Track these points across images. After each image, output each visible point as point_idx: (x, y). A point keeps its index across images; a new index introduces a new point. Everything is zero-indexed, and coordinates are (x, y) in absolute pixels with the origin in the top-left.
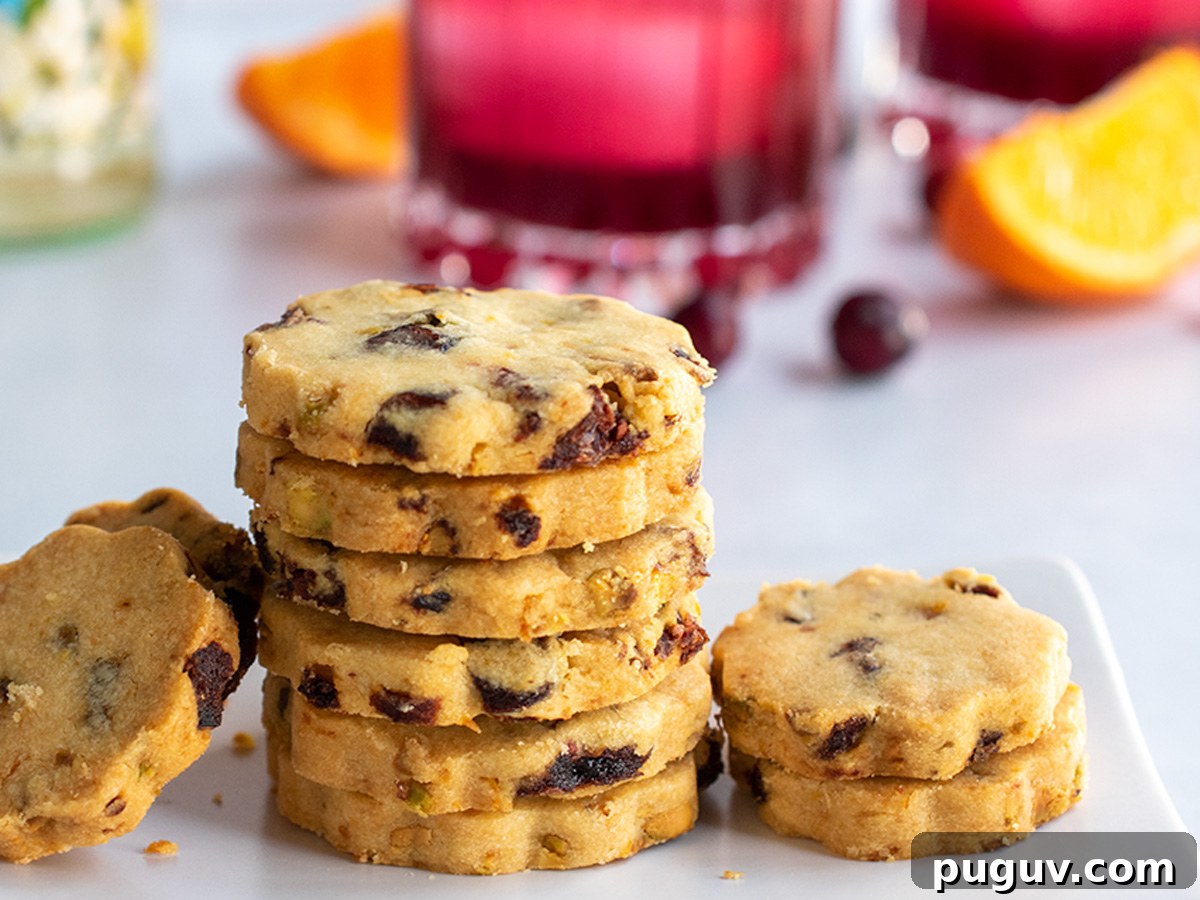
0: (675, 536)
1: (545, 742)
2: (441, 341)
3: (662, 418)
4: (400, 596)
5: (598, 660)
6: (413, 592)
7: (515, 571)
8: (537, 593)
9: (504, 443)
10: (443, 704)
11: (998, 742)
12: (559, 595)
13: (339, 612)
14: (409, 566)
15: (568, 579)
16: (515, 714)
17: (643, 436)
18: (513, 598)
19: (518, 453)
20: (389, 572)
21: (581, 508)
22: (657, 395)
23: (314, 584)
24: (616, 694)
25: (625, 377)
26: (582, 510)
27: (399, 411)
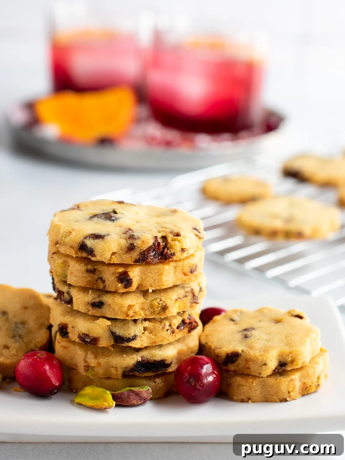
0: (186, 289)
1: (133, 356)
2: (113, 218)
3: (180, 249)
4: (87, 302)
5: (155, 329)
6: (91, 301)
7: (126, 297)
8: (133, 305)
9: (122, 253)
10: (100, 339)
11: (285, 366)
12: (141, 306)
13: (70, 306)
14: (92, 292)
15: (145, 300)
16: (124, 345)
17: (173, 254)
18: (123, 306)
19: (127, 256)
20: (86, 294)
21: (148, 277)
22: (179, 242)
23: (63, 296)
24: (161, 341)
25: (169, 235)
26: (149, 278)
27: (89, 240)
